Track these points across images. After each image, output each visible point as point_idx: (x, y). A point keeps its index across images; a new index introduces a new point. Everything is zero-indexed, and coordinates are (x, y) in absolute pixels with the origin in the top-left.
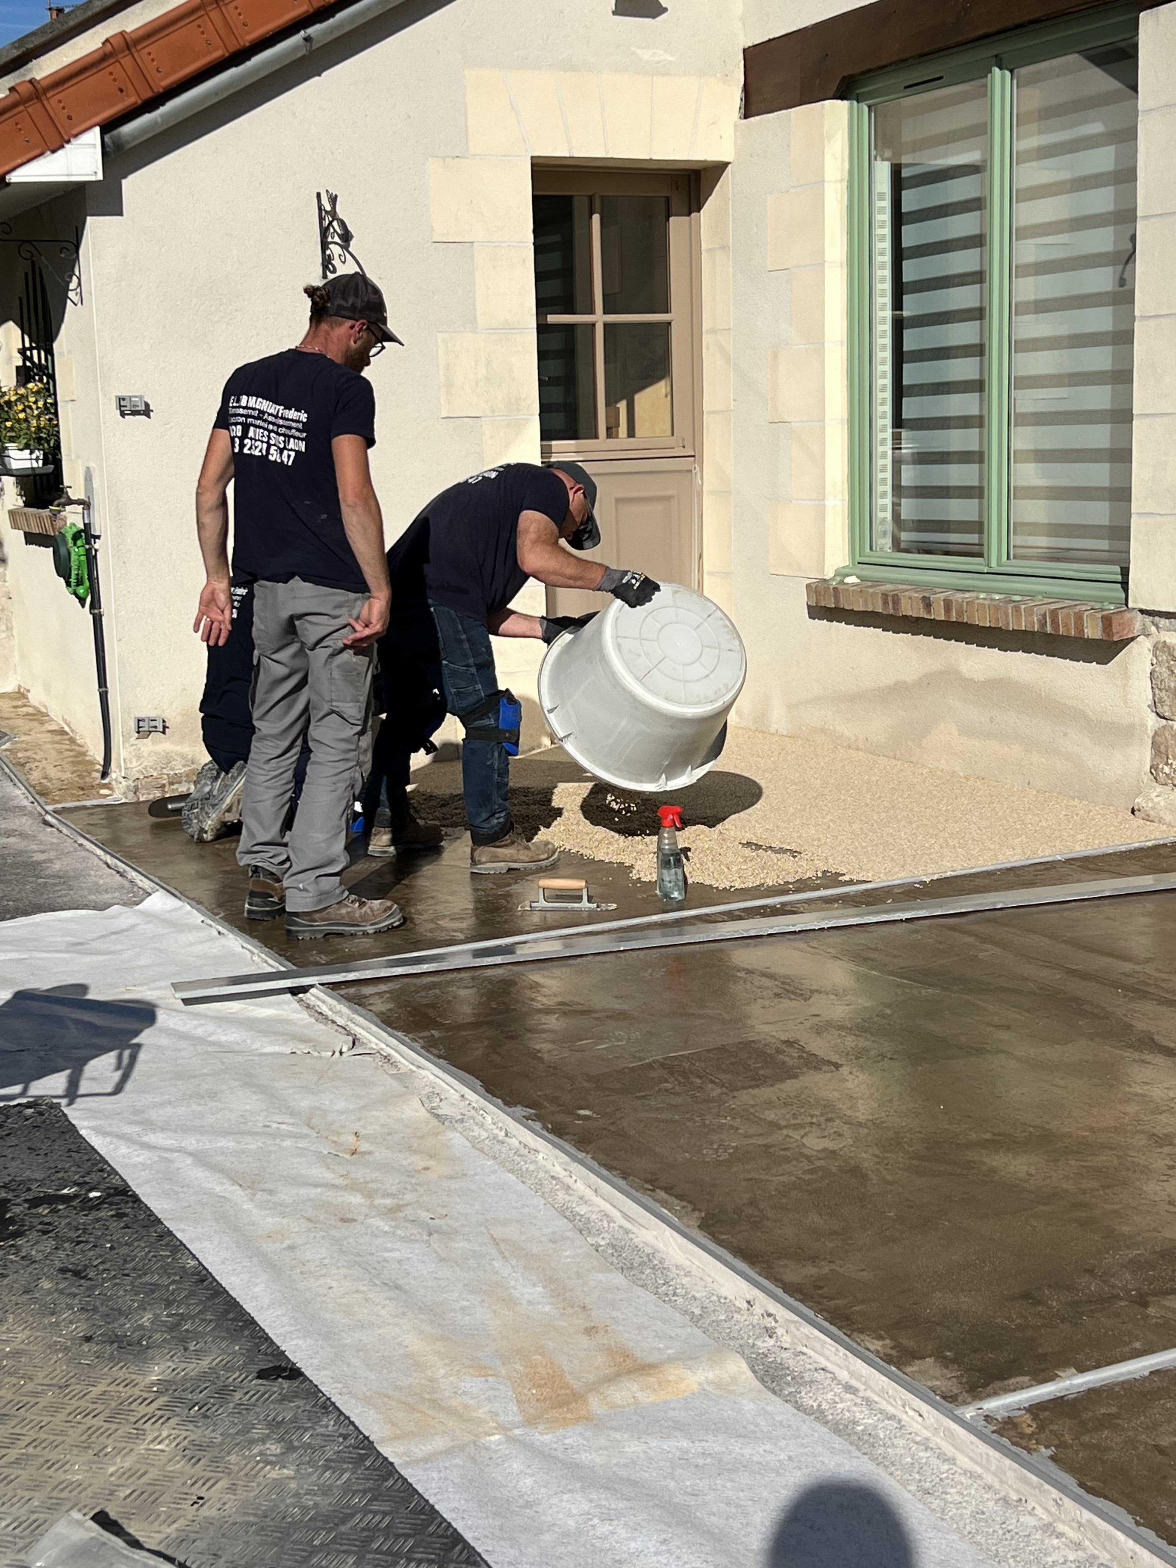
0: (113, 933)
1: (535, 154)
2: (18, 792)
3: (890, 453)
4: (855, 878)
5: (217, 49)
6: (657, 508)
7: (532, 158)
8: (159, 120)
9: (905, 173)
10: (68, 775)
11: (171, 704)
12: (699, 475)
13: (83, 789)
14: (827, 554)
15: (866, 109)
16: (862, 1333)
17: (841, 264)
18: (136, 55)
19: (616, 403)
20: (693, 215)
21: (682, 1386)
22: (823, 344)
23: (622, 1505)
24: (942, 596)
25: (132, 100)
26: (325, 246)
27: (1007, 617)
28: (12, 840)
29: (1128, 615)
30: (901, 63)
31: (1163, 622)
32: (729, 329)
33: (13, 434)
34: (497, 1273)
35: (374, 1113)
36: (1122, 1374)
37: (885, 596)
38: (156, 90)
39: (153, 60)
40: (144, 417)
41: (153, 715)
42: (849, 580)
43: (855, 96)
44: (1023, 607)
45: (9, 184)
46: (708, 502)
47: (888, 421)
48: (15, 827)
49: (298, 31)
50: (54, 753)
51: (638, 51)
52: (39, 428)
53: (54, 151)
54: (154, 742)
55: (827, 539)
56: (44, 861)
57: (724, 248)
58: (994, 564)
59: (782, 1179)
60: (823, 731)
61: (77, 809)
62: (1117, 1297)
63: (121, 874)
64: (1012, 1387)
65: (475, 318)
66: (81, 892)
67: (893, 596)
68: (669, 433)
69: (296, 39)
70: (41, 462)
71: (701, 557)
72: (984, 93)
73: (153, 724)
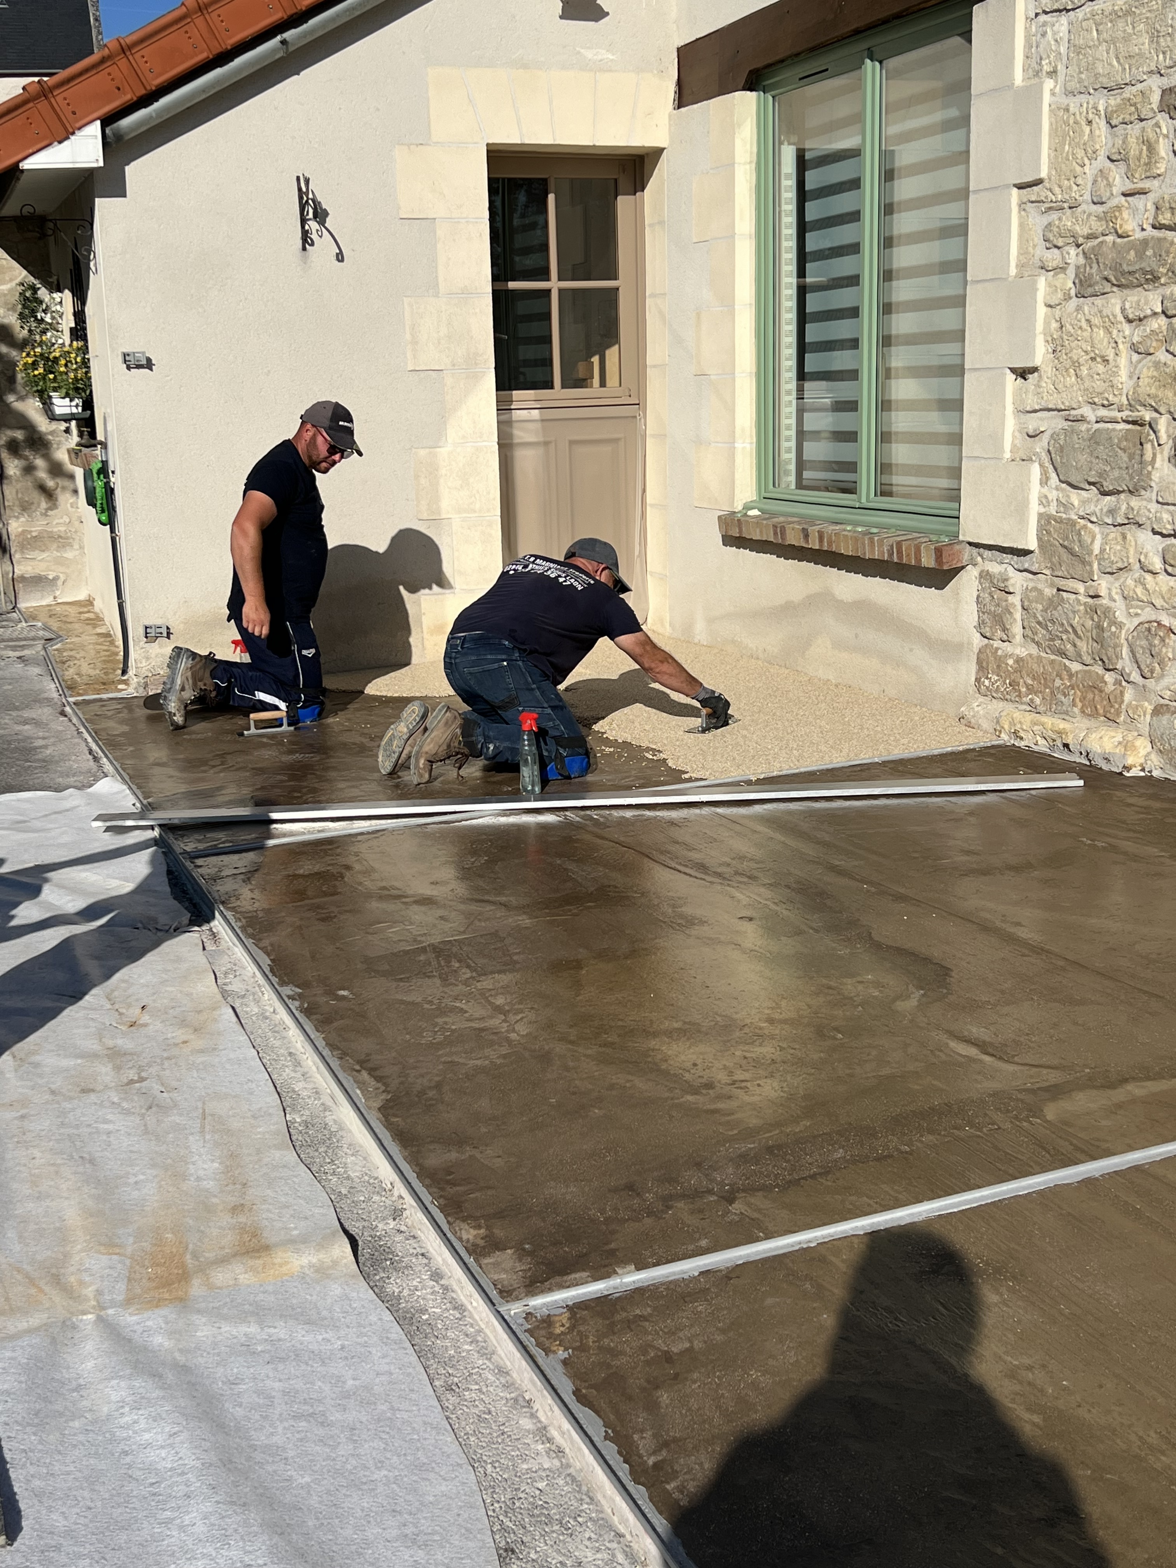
0: (56, 813)
1: (491, 142)
2: (53, 686)
3: (794, 402)
4: (694, 775)
5: (202, 52)
6: (607, 449)
7: (488, 145)
8: (154, 115)
9: (808, 156)
10: (98, 672)
11: (175, 614)
12: (643, 420)
13: (104, 684)
14: (737, 491)
15: (771, 99)
16: (464, 1221)
17: (750, 235)
18: (130, 57)
19: (591, 358)
20: (638, 194)
21: (284, 1269)
22: (734, 305)
23: (158, 1393)
24: (817, 528)
25: (128, 97)
26: (303, 221)
27: (864, 547)
28: (27, 727)
29: (957, 547)
30: (795, 57)
31: (987, 553)
32: (665, 294)
33: (56, 385)
34: (187, 1148)
35: (168, 989)
36: (674, 1274)
37: (775, 527)
38: (148, 88)
39: (146, 62)
40: (147, 370)
41: (159, 622)
42: (751, 513)
43: (762, 87)
44: (876, 538)
45: (22, 171)
46: (651, 445)
47: (793, 374)
48: (34, 716)
49: (275, 36)
50: (92, 652)
51: (582, 51)
52: (76, 379)
53: (60, 142)
54: (161, 646)
55: (737, 476)
56: (41, 747)
57: (661, 223)
58: (864, 500)
59: (479, 1062)
60: (733, 642)
61: (95, 701)
62: (710, 1192)
63: (96, 759)
64: (568, 1284)
65: (437, 284)
66: (52, 776)
67: (781, 527)
68: (618, 384)
69: (274, 42)
70: (80, 409)
71: (644, 491)
72: (859, 86)
73: (159, 630)
